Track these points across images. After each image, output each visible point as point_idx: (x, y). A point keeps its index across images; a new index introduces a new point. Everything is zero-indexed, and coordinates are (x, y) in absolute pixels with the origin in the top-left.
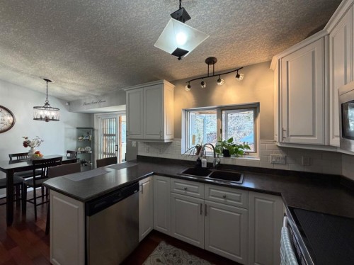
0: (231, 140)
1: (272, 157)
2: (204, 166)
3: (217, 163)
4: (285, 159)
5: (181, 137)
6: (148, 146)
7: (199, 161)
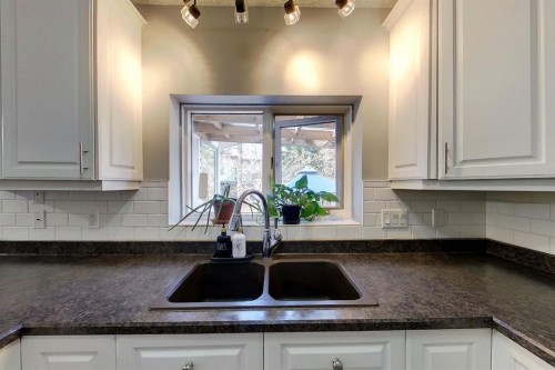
0: (302, 182)
1: (385, 214)
2: (239, 252)
3: (273, 242)
4: (405, 216)
5: (167, 177)
6: (41, 208)
7: (225, 240)
